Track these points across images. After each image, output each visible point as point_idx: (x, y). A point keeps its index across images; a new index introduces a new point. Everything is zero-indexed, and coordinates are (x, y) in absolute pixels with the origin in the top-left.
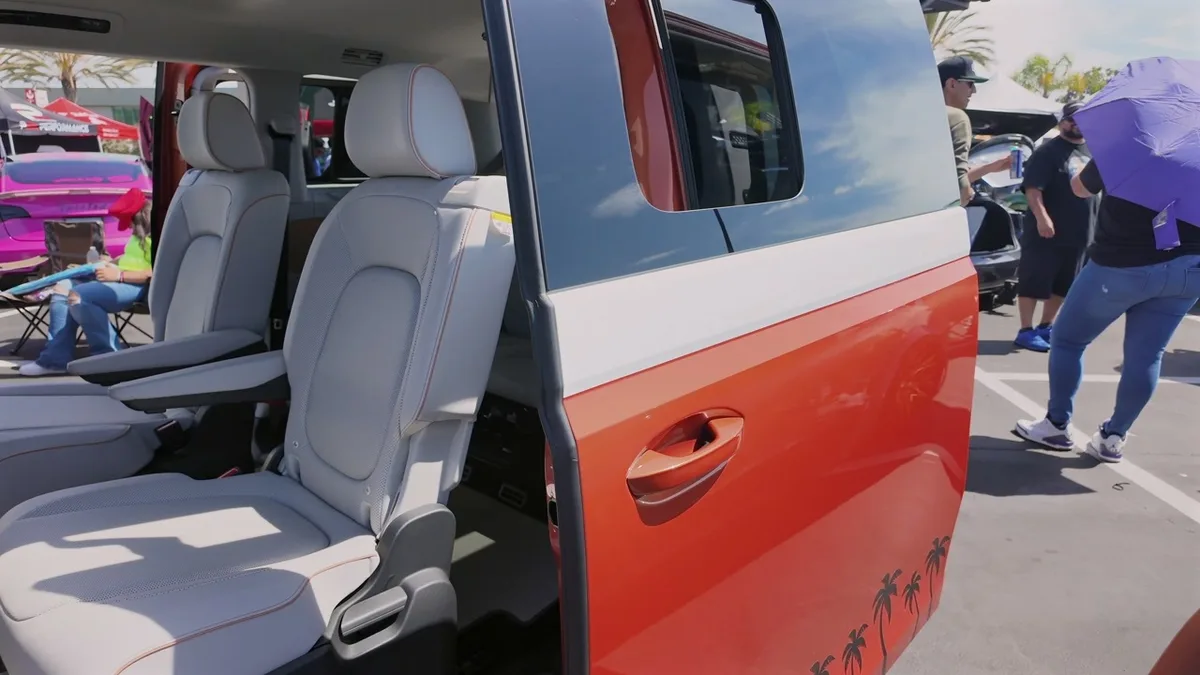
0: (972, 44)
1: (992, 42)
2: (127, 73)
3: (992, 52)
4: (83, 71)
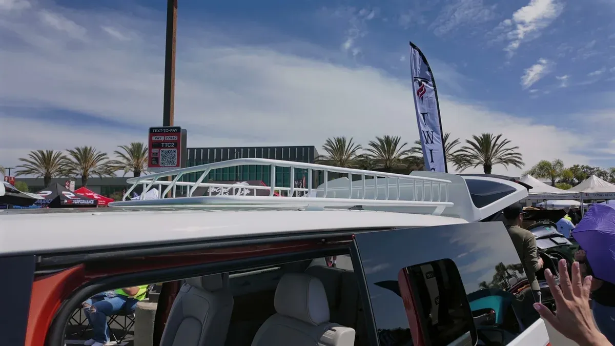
0: (510, 156)
1: (520, 155)
2: (111, 172)
3: (521, 159)
4: (92, 171)
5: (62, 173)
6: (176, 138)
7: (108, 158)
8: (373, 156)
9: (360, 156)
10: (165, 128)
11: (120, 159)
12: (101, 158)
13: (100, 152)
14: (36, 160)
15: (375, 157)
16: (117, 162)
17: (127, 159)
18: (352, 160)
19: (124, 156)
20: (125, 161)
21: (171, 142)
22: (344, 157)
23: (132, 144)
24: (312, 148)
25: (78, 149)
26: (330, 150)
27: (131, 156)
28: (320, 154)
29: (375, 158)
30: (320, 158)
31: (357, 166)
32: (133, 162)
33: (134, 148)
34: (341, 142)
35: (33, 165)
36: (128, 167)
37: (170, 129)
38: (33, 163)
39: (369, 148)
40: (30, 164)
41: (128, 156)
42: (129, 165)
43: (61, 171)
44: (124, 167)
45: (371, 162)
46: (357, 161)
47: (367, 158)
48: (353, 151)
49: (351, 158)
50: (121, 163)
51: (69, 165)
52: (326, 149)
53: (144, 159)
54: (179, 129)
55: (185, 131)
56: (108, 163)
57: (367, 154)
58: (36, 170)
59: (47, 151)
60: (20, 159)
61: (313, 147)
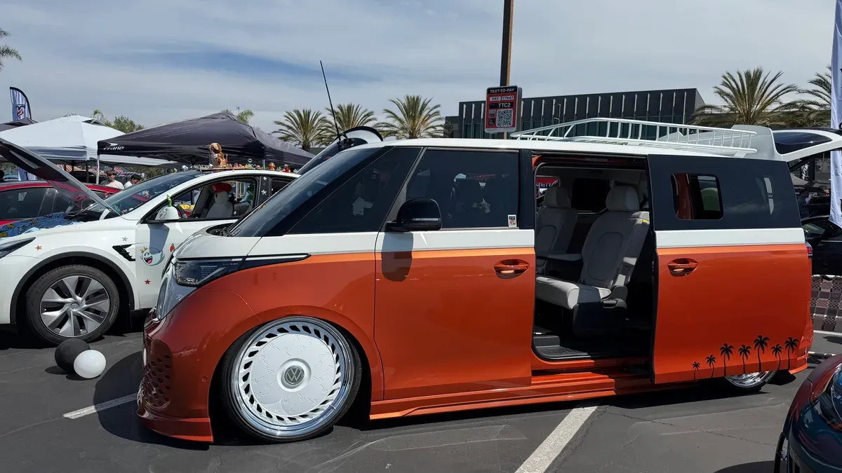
5: (322, 141)
6: (512, 98)
7: (375, 119)
8: (816, 104)
9: (789, 104)
10: (502, 88)
11: (391, 121)
12: (368, 118)
13: (366, 110)
14: (292, 123)
15: (821, 106)
16: (388, 125)
17: (400, 120)
18: (771, 112)
19: (396, 117)
20: (397, 123)
21: (507, 102)
22: (756, 108)
23: (408, 97)
24: (692, 93)
25: (340, 108)
26: (728, 95)
27: (404, 115)
28: (707, 103)
29: (822, 109)
30: (707, 111)
31: (783, 123)
32: (408, 125)
33: (409, 103)
34: (753, 80)
35: (290, 131)
36: (401, 132)
37: (506, 88)
38: (290, 128)
39: (810, 90)
40: (286, 128)
41: (400, 115)
42: (402, 129)
43: (320, 138)
44: (396, 132)
45: (812, 116)
46: (783, 113)
47: (803, 107)
48: (777, 95)
49: (770, 108)
50: (392, 126)
51: (329, 129)
52: (721, 93)
53: (421, 120)
54: (515, 88)
55: (521, 89)
56: (376, 125)
57: (804, 101)
58: (294, 136)
59: (304, 111)
60: (276, 122)
61: (694, 90)
